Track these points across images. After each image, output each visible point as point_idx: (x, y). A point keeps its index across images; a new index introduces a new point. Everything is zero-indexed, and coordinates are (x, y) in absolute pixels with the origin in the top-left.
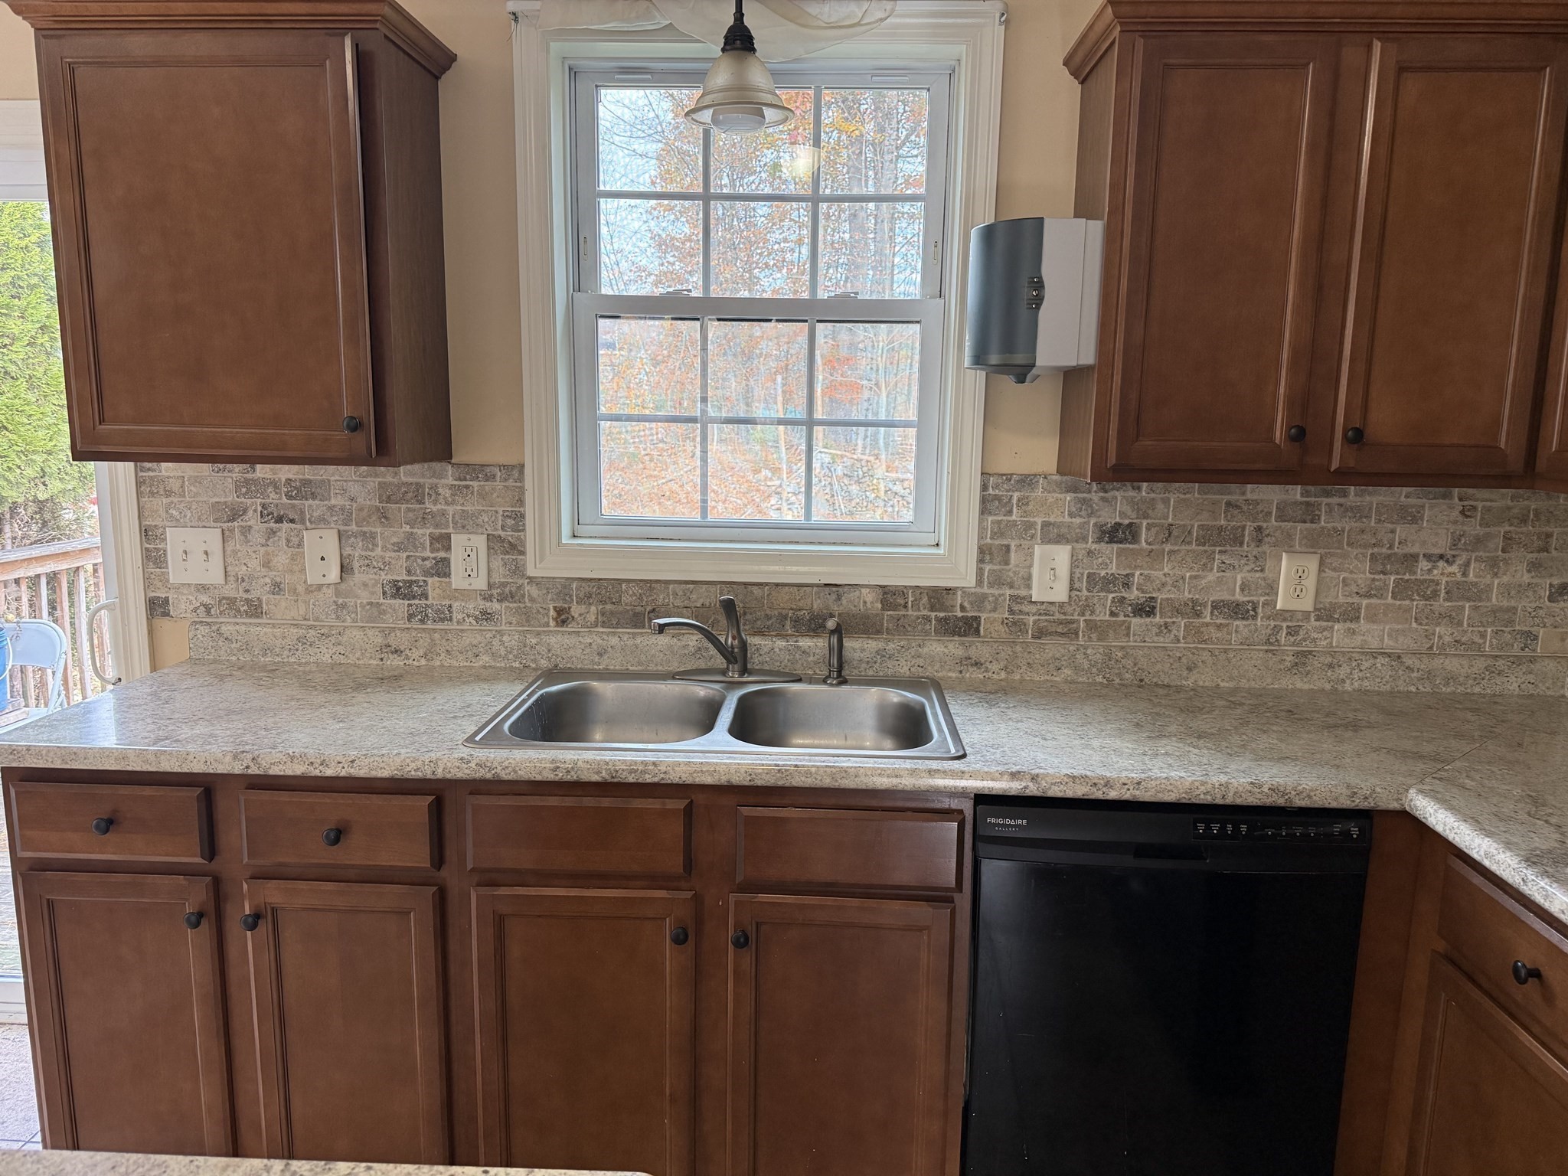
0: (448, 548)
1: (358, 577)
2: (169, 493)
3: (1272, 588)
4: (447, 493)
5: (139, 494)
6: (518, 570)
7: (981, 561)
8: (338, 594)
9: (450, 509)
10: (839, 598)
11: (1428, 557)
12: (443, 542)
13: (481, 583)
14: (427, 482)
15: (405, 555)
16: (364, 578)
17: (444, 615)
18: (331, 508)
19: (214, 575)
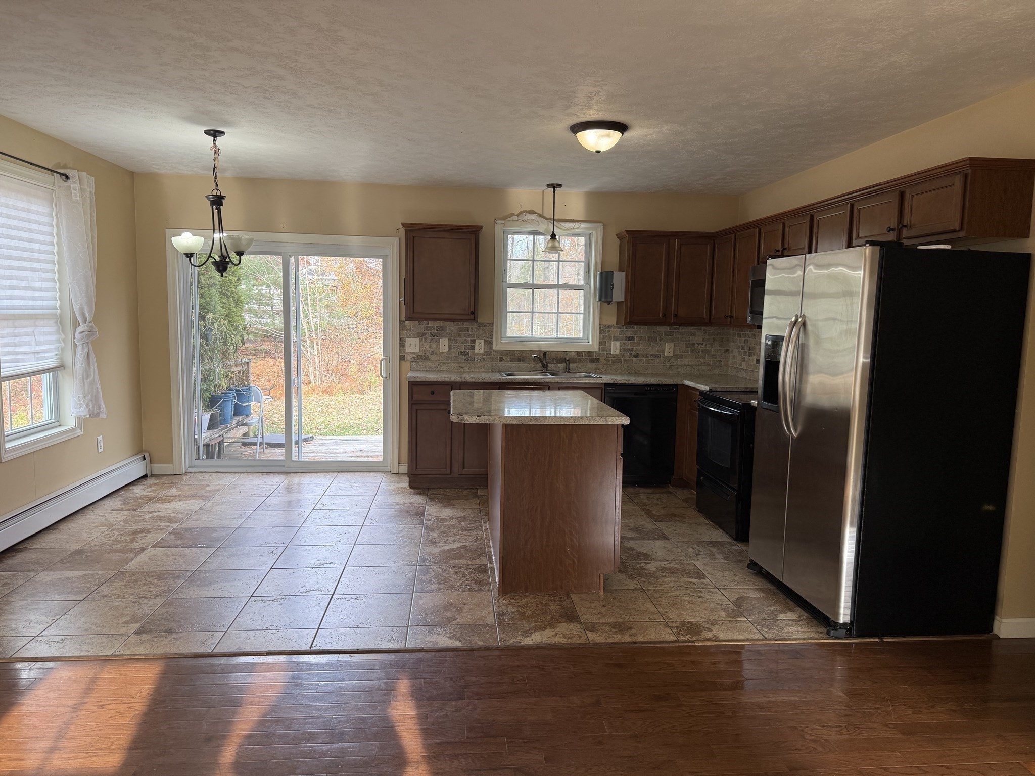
0: (475, 343)
1: (452, 350)
2: (407, 330)
3: (664, 351)
4: (475, 330)
5: (400, 330)
6: (491, 348)
7: (600, 345)
8: (447, 354)
9: (476, 334)
10: (567, 354)
11: (697, 343)
12: (474, 341)
13: (482, 351)
14: (470, 327)
15: (464, 345)
16: (454, 350)
17: (473, 359)
18: (447, 333)
19: (417, 350)
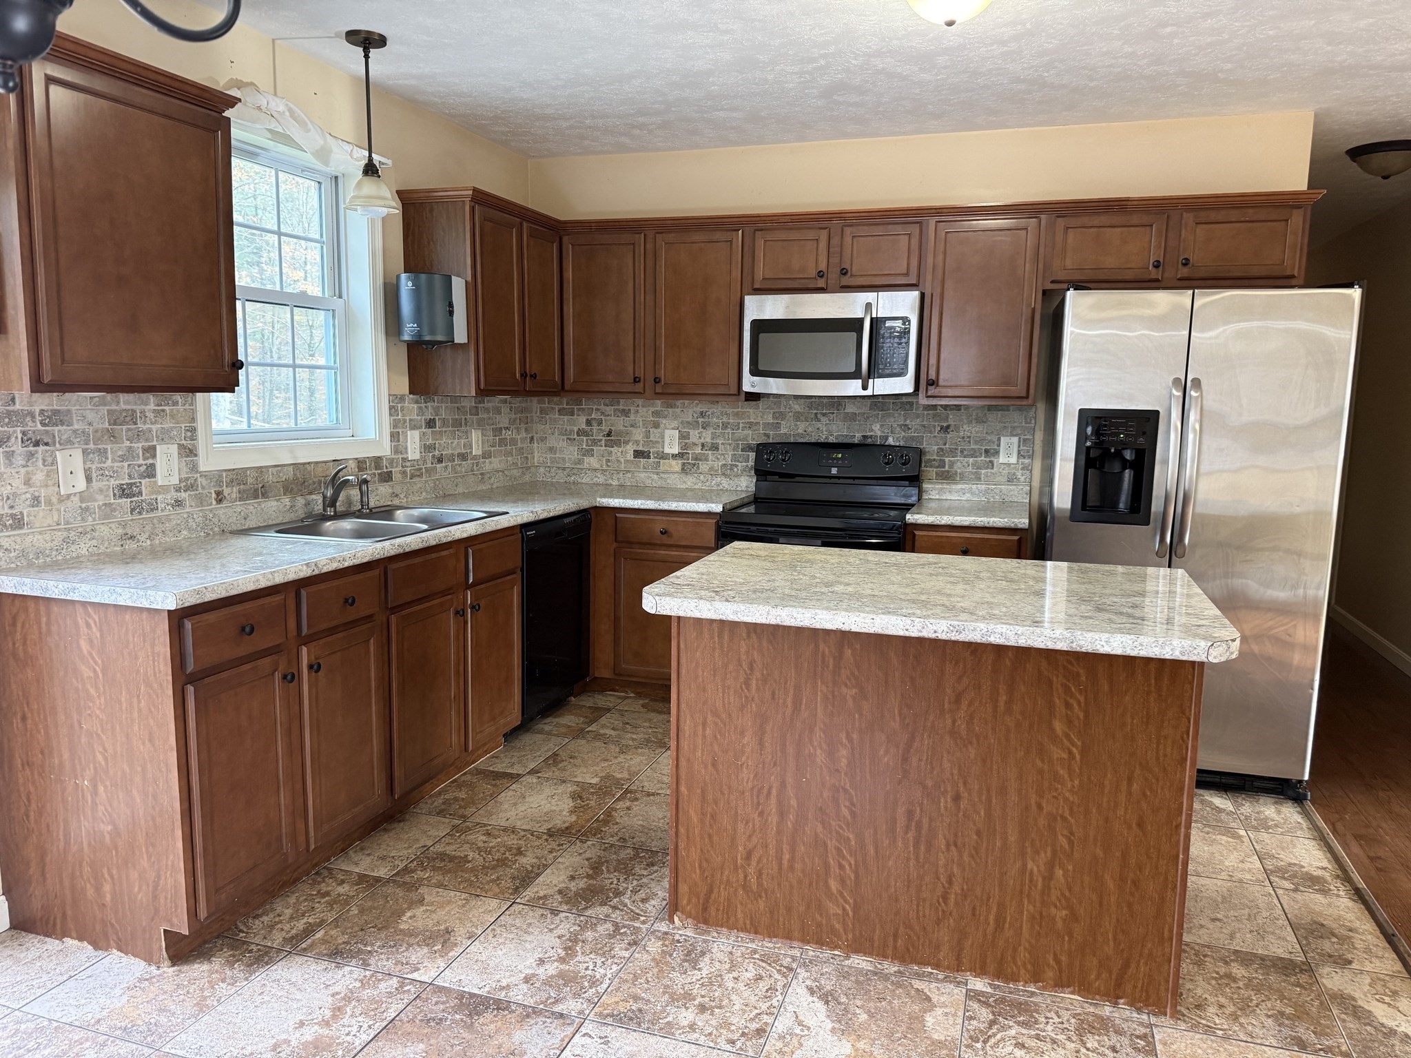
0: (154, 456)
1: (96, 484)
3: (471, 446)
4: (150, 415)
6: (194, 468)
7: (391, 441)
8: (82, 500)
9: (154, 427)
11: (504, 428)
12: (151, 452)
13: (174, 479)
14: (138, 408)
15: (126, 464)
16: (100, 484)
17: (153, 506)
18: (75, 431)
